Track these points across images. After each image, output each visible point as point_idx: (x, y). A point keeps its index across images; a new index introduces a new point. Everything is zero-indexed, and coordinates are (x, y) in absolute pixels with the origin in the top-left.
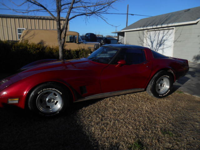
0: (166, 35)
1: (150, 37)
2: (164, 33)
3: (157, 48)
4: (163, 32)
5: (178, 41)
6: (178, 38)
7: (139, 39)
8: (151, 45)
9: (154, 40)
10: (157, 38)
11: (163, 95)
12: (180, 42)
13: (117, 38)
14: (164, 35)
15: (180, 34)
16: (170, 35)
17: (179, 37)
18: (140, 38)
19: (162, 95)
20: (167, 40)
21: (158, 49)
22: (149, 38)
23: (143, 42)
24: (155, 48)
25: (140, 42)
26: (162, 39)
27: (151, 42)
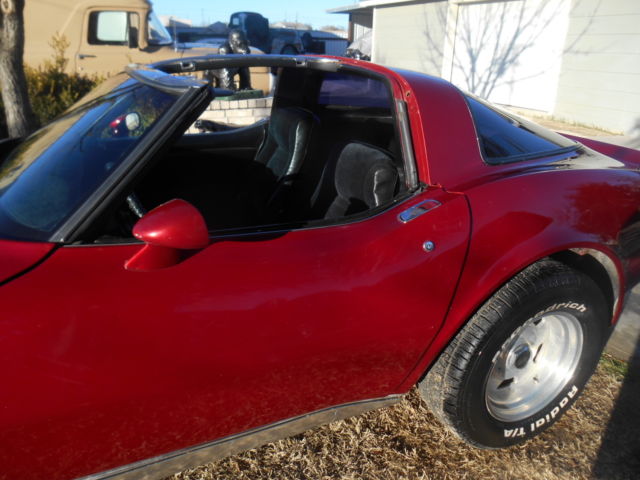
0: (529, 23)
1: (469, 32)
2: (521, 17)
3: (493, 76)
4: (519, 14)
5: (577, 52)
6: (578, 39)
7: (425, 38)
8: (470, 66)
9: (482, 45)
10: (494, 36)
11: (527, 429)
12: (587, 53)
13: (345, 35)
14: (524, 22)
15: (591, 22)
16: (548, 23)
17: (584, 32)
18: (428, 35)
19: (525, 424)
20: (531, 45)
21: (494, 81)
22: (463, 39)
23: (441, 55)
24: (484, 79)
25: (427, 53)
26: (512, 44)
27: (470, 52)
